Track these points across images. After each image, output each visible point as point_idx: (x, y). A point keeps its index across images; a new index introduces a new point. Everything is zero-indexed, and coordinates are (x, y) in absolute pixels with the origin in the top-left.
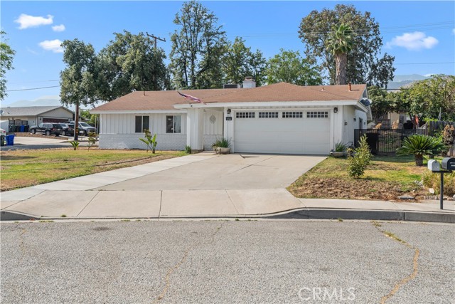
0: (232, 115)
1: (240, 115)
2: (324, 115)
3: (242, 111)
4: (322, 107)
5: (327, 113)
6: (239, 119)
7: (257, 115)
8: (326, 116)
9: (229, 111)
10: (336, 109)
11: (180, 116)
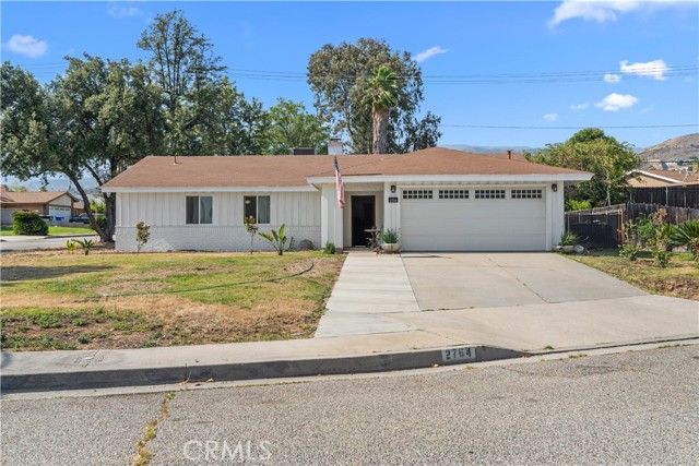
0: (399, 194)
1: (408, 194)
2: (536, 194)
3: (412, 188)
4: (535, 183)
5: (540, 191)
6: (408, 200)
7: (436, 194)
8: (540, 197)
9: (393, 188)
10: (554, 186)
11: (269, 197)
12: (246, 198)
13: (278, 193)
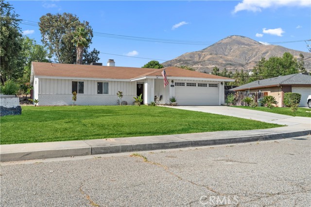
0: (174, 84)
1: (177, 84)
2: (215, 85)
7: (186, 84)
8: (217, 86)
9: (172, 81)
10: (222, 83)
11: (108, 83)
12: (98, 83)
13: (112, 81)
